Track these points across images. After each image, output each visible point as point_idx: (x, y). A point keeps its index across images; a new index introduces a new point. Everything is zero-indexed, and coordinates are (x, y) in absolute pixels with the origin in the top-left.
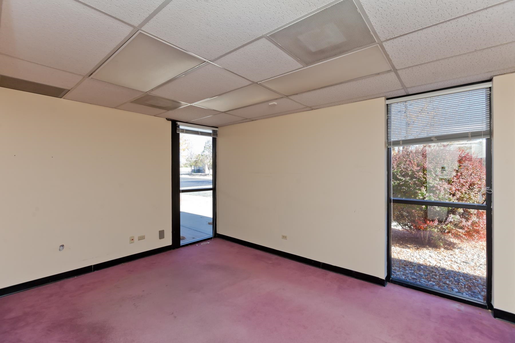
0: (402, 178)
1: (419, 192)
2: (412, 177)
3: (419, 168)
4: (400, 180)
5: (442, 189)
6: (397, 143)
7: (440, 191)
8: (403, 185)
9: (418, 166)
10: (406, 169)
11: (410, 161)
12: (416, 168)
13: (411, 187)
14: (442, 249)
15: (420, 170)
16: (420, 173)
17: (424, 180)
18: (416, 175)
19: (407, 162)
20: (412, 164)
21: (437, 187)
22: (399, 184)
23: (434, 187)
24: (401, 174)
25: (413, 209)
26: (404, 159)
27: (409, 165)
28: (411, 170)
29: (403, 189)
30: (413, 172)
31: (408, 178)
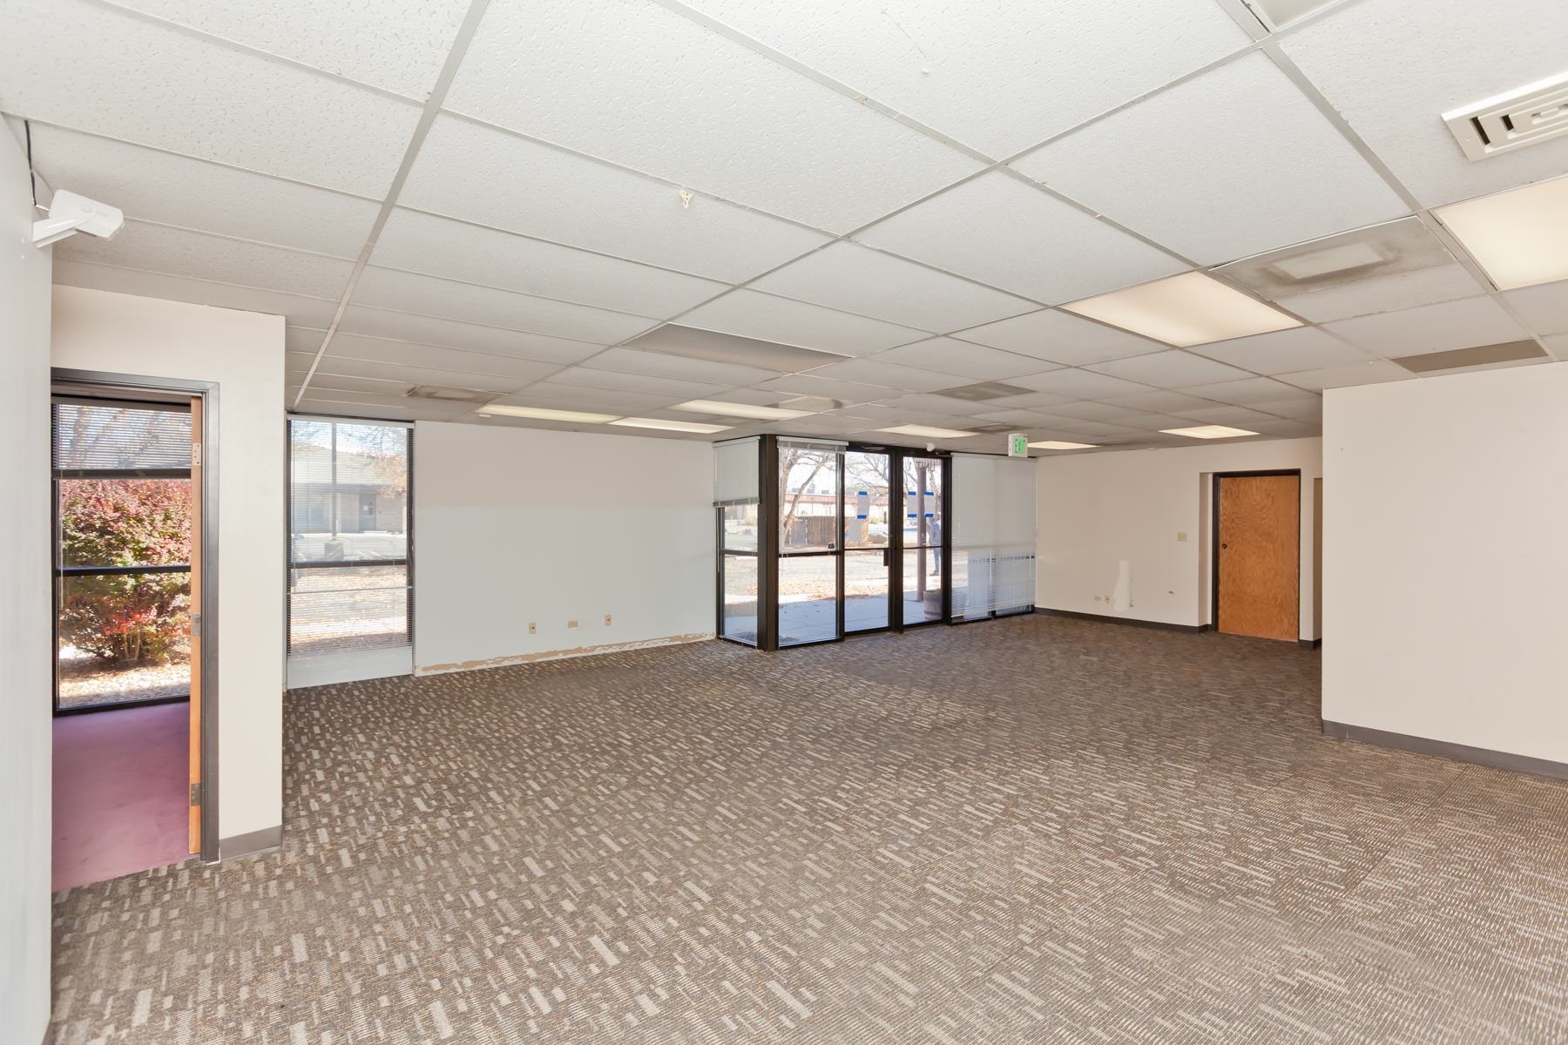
0: (78, 535)
1: (119, 560)
2: (103, 531)
3: (118, 514)
4: (74, 538)
5: (165, 551)
6: (72, 474)
7: (161, 556)
8: (80, 549)
9: (116, 509)
10: (90, 515)
11: (98, 500)
12: (111, 514)
13: (100, 551)
14: (168, 665)
15: (120, 517)
16: (119, 524)
17: (130, 536)
18: (110, 526)
19: (92, 502)
20: (101, 505)
21: (154, 549)
22: (71, 546)
23: (147, 549)
24: (76, 525)
25: (105, 595)
26: (84, 495)
27: (95, 507)
28: (100, 518)
29: (82, 556)
30: (105, 521)
31: (94, 534)
